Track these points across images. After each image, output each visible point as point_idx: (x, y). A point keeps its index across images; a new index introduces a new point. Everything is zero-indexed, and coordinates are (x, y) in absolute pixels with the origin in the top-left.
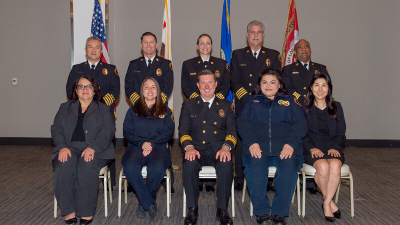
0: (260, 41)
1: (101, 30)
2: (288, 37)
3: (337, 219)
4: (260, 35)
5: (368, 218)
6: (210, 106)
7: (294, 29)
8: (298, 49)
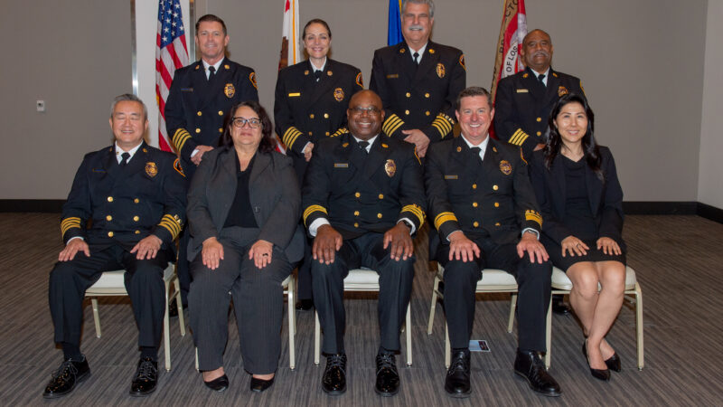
0: (424, 31)
1: (176, 15)
2: (507, 25)
3: (613, 373)
4: (424, 22)
5: (669, 369)
6: (482, 154)
7: (518, 11)
8: (529, 47)
